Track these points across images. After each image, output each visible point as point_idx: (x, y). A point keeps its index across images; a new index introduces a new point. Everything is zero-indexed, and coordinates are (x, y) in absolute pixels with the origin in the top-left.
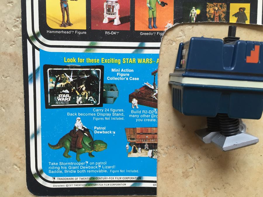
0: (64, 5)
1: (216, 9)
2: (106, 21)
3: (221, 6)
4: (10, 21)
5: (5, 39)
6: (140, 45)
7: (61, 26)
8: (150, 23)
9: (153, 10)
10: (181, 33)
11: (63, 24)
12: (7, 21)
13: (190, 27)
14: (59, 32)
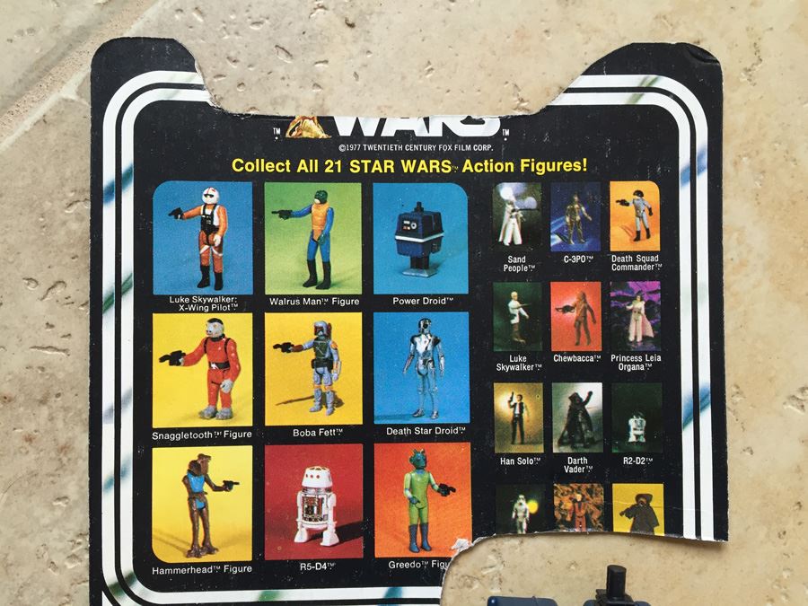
0: (198, 505)
1: (579, 497)
2: (301, 537)
3: (590, 491)
4: (60, 545)
5: (47, 591)
6: (389, 593)
7: (189, 554)
8: (413, 537)
9: (419, 505)
10: (491, 557)
11: (195, 551)
12: (52, 544)
13: (515, 542)
14: (183, 571)
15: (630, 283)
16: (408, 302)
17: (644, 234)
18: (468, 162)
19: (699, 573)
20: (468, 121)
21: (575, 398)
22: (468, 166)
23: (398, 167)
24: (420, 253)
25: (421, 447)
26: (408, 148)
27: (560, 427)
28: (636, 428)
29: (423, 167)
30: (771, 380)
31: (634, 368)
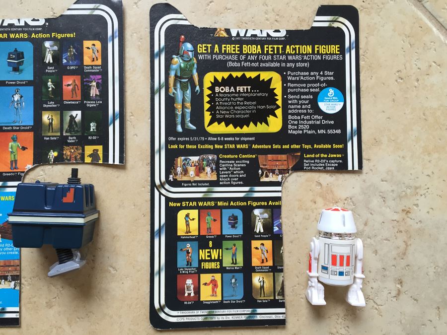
3: (77, 149)
6: (3, 184)
8: (12, 165)
9: (14, 154)
10: (42, 173)
13: (50, 167)
15: (91, 76)
16: (11, 83)
17: (95, 59)
18: (33, 34)
19: (117, 177)
20: (34, 20)
21: (71, 116)
22: (33, 35)
23: (8, 36)
24: (16, 66)
25: (15, 134)
26: (12, 29)
27: (66, 126)
28: (93, 126)
29: (17, 36)
30: (144, 111)
31: (92, 105)
